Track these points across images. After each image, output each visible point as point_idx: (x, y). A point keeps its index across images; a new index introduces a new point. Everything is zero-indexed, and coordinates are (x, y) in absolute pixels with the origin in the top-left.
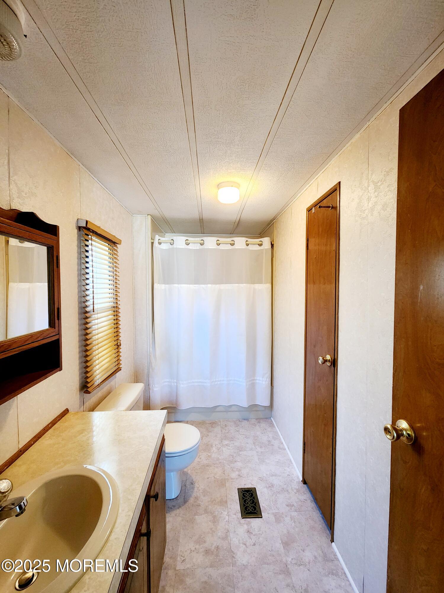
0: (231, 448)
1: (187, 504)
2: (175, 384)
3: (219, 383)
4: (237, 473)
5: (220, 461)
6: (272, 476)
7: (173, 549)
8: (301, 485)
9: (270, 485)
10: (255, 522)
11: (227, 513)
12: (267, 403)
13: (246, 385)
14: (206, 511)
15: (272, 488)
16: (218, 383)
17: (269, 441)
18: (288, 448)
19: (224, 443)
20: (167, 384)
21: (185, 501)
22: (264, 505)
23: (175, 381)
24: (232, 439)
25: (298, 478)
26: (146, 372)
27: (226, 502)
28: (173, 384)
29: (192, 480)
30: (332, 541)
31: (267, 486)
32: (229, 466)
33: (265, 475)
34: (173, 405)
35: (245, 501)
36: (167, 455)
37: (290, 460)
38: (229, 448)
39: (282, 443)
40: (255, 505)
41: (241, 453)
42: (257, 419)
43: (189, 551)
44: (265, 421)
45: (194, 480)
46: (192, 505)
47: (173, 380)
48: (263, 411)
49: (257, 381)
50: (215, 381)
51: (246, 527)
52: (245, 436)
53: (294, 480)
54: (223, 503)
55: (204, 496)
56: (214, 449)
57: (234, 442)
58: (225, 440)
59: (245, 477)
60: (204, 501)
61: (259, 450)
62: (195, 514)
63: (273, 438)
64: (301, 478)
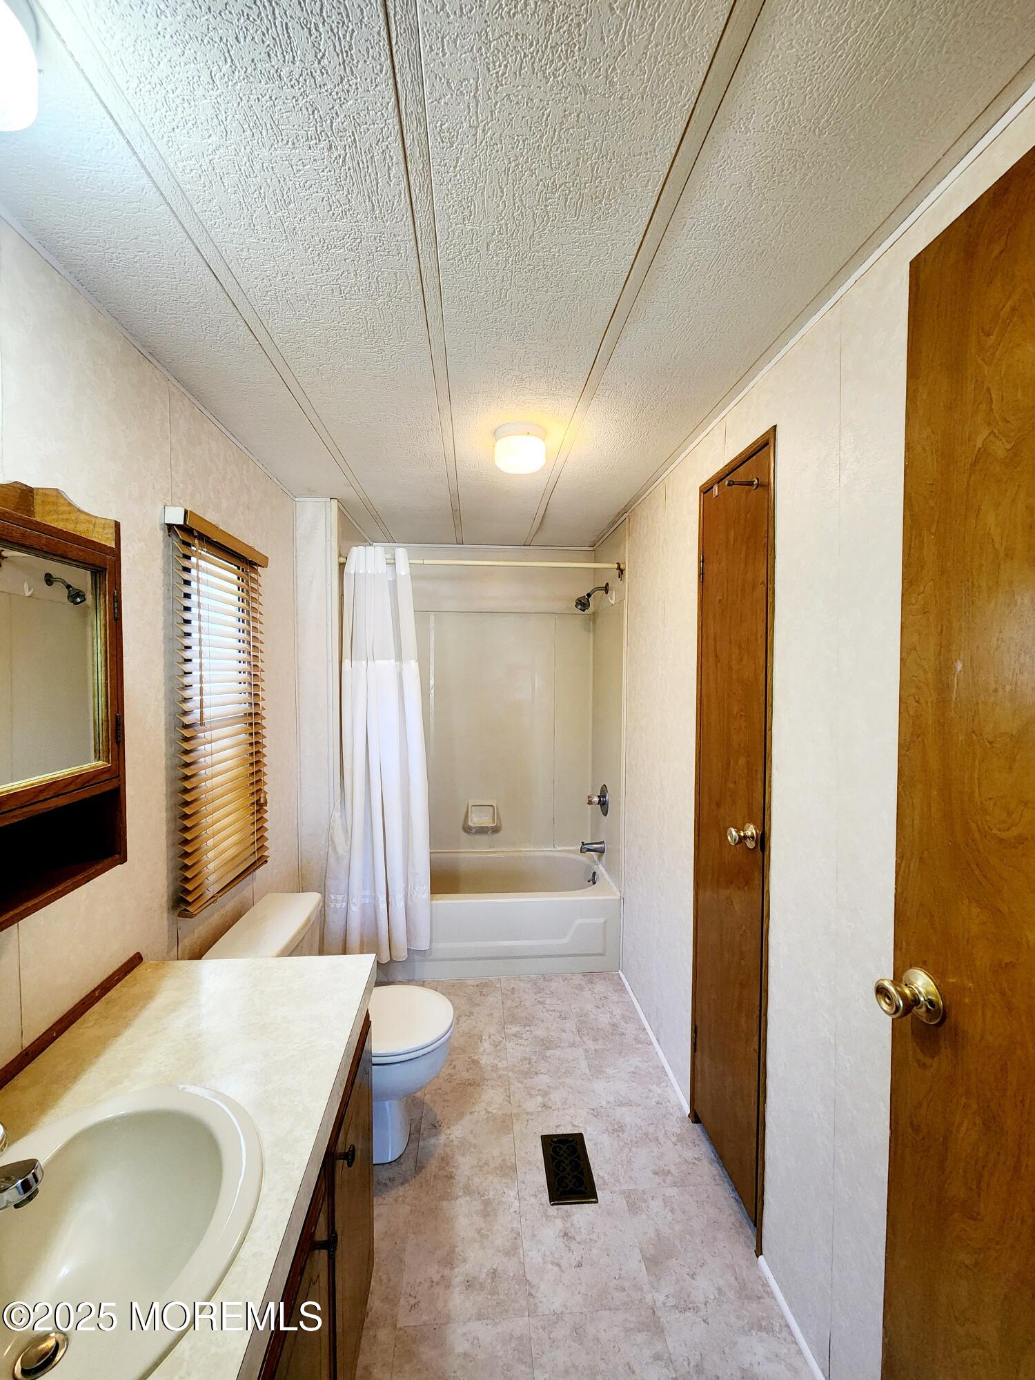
0: (526, 1043)
1: (422, 1175)
4: (540, 1099)
5: (501, 1072)
6: (621, 1104)
7: (389, 1279)
8: (687, 1125)
9: (616, 1127)
10: (580, 1213)
11: (515, 1194)
14: (468, 1191)
15: (620, 1134)
17: (614, 1025)
18: (658, 1041)
19: (510, 1032)
21: (419, 1168)
22: (601, 1173)
24: (528, 1021)
25: (681, 1108)
27: (514, 1168)
29: (436, 1117)
30: (759, 1252)
31: (610, 1128)
32: (520, 1085)
33: (604, 1103)
35: (558, 1164)
36: (375, 1061)
37: (663, 1067)
38: (520, 1041)
39: (644, 1029)
40: (581, 1172)
41: (549, 1053)
42: (585, 975)
43: (427, 1285)
44: (604, 979)
45: (439, 1118)
46: (436, 1177)
48: (600, 954)
51: (559, 1224)
52: (558, 1014)
53: (671, 1114)
54: (507, 1170)
55: (463, 1155)
56: (486, 1045)
57: (533, 1028)
58: (511, 1023)
59: (558, 1109)
60: (464, 1166)
61: (591, 1045)
62: (442, 1198)
63: (623, 1017)
64: (688, 1110)
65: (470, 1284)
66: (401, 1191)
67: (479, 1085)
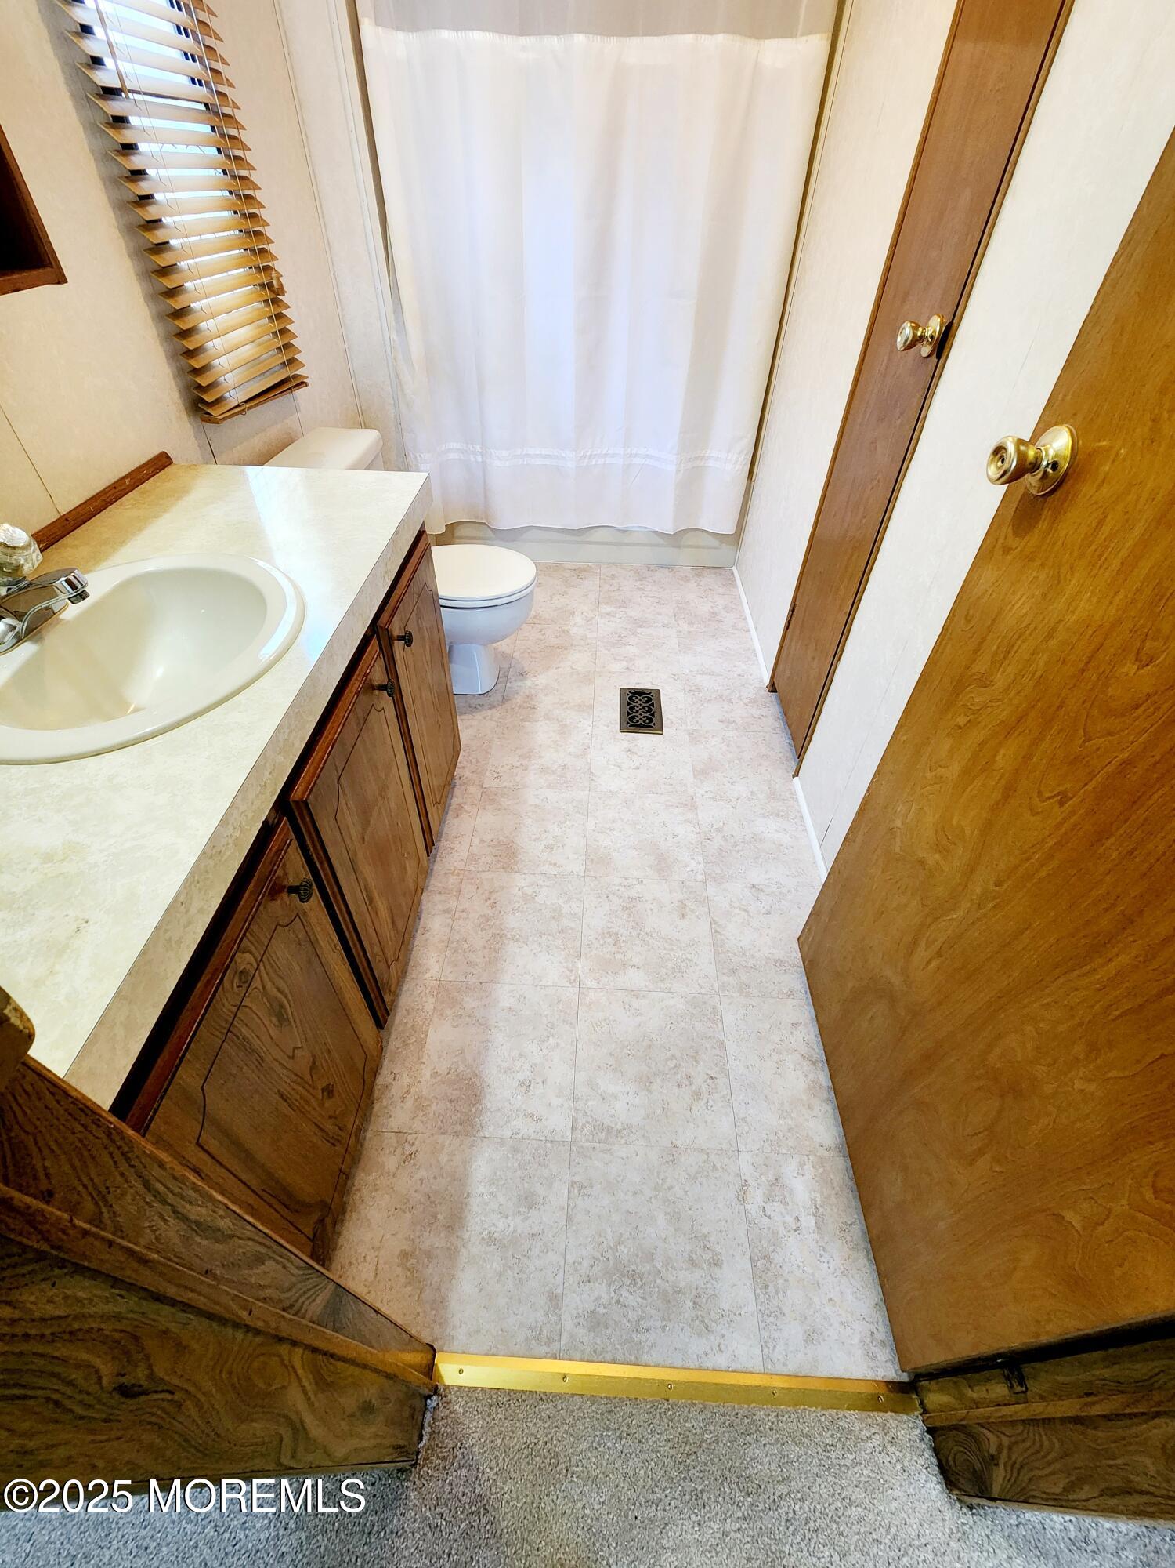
0: (618, 620)
1: (507, 705)
2: (479, 459)
3: (601, 461)
4: (624, 663)
5: (590, 641)
6: (704, 673)
7: (478, 762)
8: (763, 693)
9: (693, 688)
10: (644, 740)
11: (590, 723)
12: (729, 528)
13: (678, 471)
14: (547, 717)
15: (696, 694)
16: (599, 463)
17: (714, 614)
18: (756, 628)
19: (603, 611)
20: (457, 457)
21: (505, 700)
22: (671, 717)
23: (478, 448)
24: (624, 604)
25: (761, 681)
26: (393, 416)
27: (592, 707)
28: (472, 458)
29: (523, 668)
30: (796, 774)
31: (687, 689)
32: (606, 652)
33: (687, 671)
34: (477, 518)
35: (632, 708)
36: (442, 602)
37: (754, 650)
38: (612, 619)
39: (745, 619)
40: (653, 715)
41: (639, 630)
42: (694, 568)
43: (509, 767)
44: (715, 573)
45: (526, 669)
46: (520, 707)
47: (470, 446)
48: (716, 548)
49: (711, 463)
50: (591, 455)
51: (625, 744)
52: (657, 600)
53: (750, 684)
54: (586, 708)
55: (546, 695)
56: (578, 619)
57: (627, 610)
58: (607, 604)
59: (640, 672)
60: (546, 702)
61: (685, 627)
62: (524, 720)
63: (725, 607)
64: (767, 682)
65: (544, 770)
66: (489, 712)
67: (566, 649)
